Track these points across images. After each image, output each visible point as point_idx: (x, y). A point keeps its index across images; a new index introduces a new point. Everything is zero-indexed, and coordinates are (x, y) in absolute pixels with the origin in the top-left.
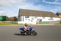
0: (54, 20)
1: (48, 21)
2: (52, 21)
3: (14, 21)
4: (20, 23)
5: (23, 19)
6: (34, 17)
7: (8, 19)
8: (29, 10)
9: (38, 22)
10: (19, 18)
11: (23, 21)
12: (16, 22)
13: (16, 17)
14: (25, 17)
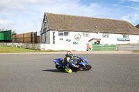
0: (131, 42)
1: (116, 42)
2: (126, 43)
3: (32, 42)
4: (46, 49)
5: (54, 37)
6: (81, 33)
7: (16, 38)
8: (69, 17)
9: (91, 47)
10: (43, 35)
11: (54, 43)
12: (36, 46)
13: (35, 34)
14: (60, 34)
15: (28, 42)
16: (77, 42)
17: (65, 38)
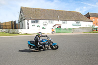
0: (81, 27)
2: (79, 27)
3: (12, 29)
4: (23, 33)
5: (28, 24)
6: (48, 21)
8: (39, 9)
10: (21, 23)
11: (28, 28)
12: (16, 31)
13: (15, 22)
14: (32, 22)
15: (9, 29)
16: (45, 27)
17: (36, 24)
